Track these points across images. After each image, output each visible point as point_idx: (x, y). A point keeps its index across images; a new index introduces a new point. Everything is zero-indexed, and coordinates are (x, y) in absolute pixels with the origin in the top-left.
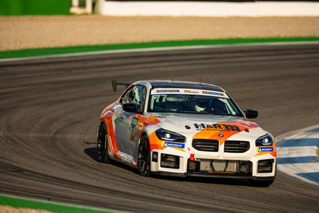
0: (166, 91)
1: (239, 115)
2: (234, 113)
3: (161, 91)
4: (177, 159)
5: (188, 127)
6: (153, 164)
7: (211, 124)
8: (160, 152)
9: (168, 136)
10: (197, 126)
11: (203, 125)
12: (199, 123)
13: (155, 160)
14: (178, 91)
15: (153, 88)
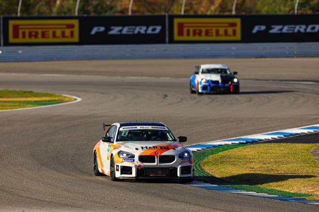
0: (129, 128)
1: (174, 140)
2: (171, 139)
3: (125, 128)
4: (130, 168)
5: (137, 149)
6: (116, 172)
7: (151, 146)
8: (120, 165)
9: (125, 155)
10: (142, 148)
11: (146, 147)
12: (144, 146)
13: (118, 170)
14: (136, 128)
15: (121, 127)
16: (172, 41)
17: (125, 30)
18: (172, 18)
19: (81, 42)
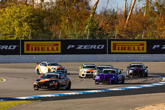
16: (110, 53)
17: (85, 47)
18: (110, 41)
19: (62, 53)
